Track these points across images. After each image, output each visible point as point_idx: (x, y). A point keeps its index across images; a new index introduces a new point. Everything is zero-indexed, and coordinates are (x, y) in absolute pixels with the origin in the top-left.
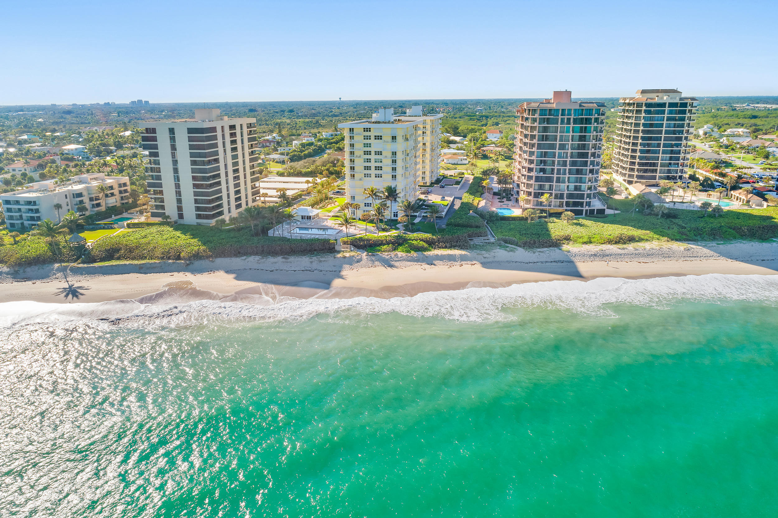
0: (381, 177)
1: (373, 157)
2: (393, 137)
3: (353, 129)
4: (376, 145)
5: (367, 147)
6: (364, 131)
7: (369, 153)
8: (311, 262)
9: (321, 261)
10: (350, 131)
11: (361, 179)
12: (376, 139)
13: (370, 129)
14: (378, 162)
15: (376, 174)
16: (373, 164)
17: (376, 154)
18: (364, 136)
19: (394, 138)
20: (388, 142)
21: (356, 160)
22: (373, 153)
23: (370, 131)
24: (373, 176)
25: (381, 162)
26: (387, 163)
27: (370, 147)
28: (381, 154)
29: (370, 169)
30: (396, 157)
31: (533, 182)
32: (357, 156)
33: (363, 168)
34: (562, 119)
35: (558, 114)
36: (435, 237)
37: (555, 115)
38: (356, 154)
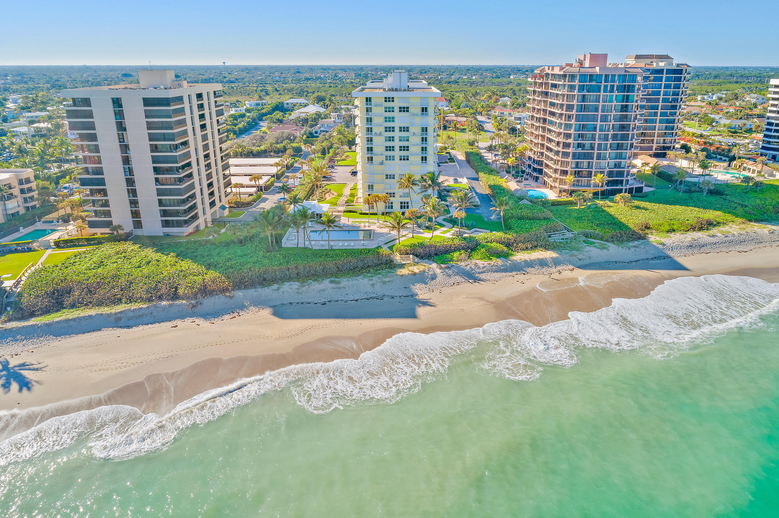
0: (408, 159)
1: (397, 134)
2: (423, 108)
3: (370, 98)
4: (401, 120)
5: (389, 121)
6: (386, 101)
7: (392, 129)
8: (373, 285)
9: (385, 283)
10: (367, 101)
11: (382, 163)
12: (400, 111)
13: (393, 98)
14: (404, 141)
15: (401, 156)
16: (397, 144)
17: (401, 131)
18: (386, 108)
19: (424, 110)
20: (417, 115)
21: (375, 139)
22: (397, 129)
23: (393, 101)
24: (397, 158)
25: (408, 140)
26: (415, 141)
27: (393, 121)
28: (408, 131)
29: (393, 150)
30: (426, 134)
31: (569, 159)
32: (376, 134)
33: (384, 149)
34: (606, 87)
35: (600, 80)
36: (510, 237)
37: (597, 81)
38: (374, 131)
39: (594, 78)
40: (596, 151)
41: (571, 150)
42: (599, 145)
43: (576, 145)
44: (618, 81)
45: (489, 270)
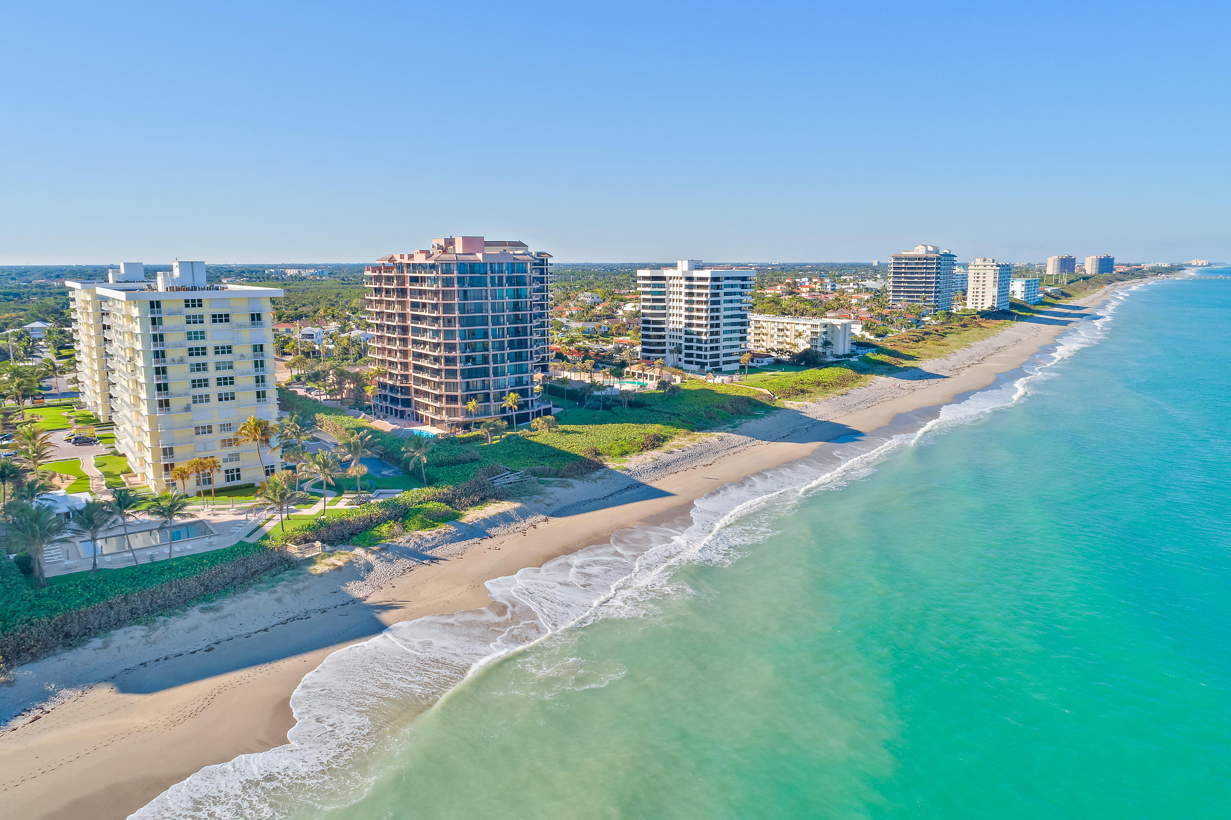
0: (233, 398)
2: (253, 316)
3: (158, 303)
4: (216, 335)
5: (196, 338)
6: (187, 306)
7: (201, 351)
10: (152, 307)
11: (187, 409)
12: (214, 321)
13: (200, 301)
14: (224, 368)
15: (220, 395)
16: (212, 374)
17: (217, 353)
18: (188, 317)
19: (256, 318)
20: (244, 326)
21: (172, 370)
22: (210, 351)
23: (200, 305)
24: (214, 398)
25: (231, 367)
26: (243, 368)
27: (203, 338)
28: (230, 352)
29: (206, 385)
30: (262, 355)
31: (459, 379)
32: (173, 360)
33: (189, 384)
34: (492, 279)
35: (485, 270)
36: (445, 490)
37: (482, 272)
38: (169, 355)
39: (477, 268)
40: (492, 365)
41: (459, 367)
42: (495, 356)
43: (464, 359)
44: (507, 272)
45: (442, 541)
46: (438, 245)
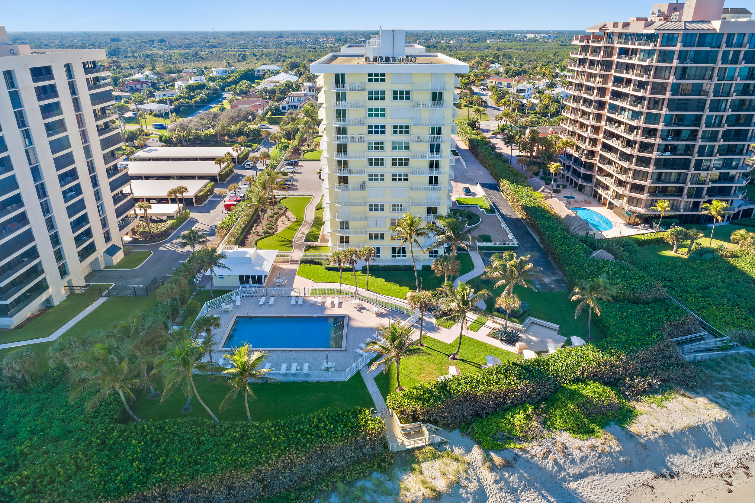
0: (406, 180)
1: (389, 138)
2: (434, 94)
3: (343, 76)
4: (396, 113)
5: (376, 115)
6: (370, 80)
7: (380, 129)
10: (337, 81)
11: (362, 187)
12: (395, 98)
13: (383, 75)
14: (401, 149)
15: (394, 175)
16: (388, 154)
17: (395, 132)
18: (370, 92)
19: (437, 97)
20: (424, 106)
21: (352, 148)
22: (389, 130)
23: (383, 80)
24: (388, 178)
25: (407, 148)
26: (419, 149)
27: (383, 115)
28: (407, 132)
29: (382, 164)
30: (439, 138)
31: (651, 169)
32: (353, 137)
33: (366, 162)
34: (726, 53)
35: (719, 42)
36: (614, 360)
37: (714, 45)
38: (350, 132)
39: (708, 40)
40: (695, 157)
41: (654, 155)
43: (663, 148)
44: (748, 45)
46: (659, 11)
